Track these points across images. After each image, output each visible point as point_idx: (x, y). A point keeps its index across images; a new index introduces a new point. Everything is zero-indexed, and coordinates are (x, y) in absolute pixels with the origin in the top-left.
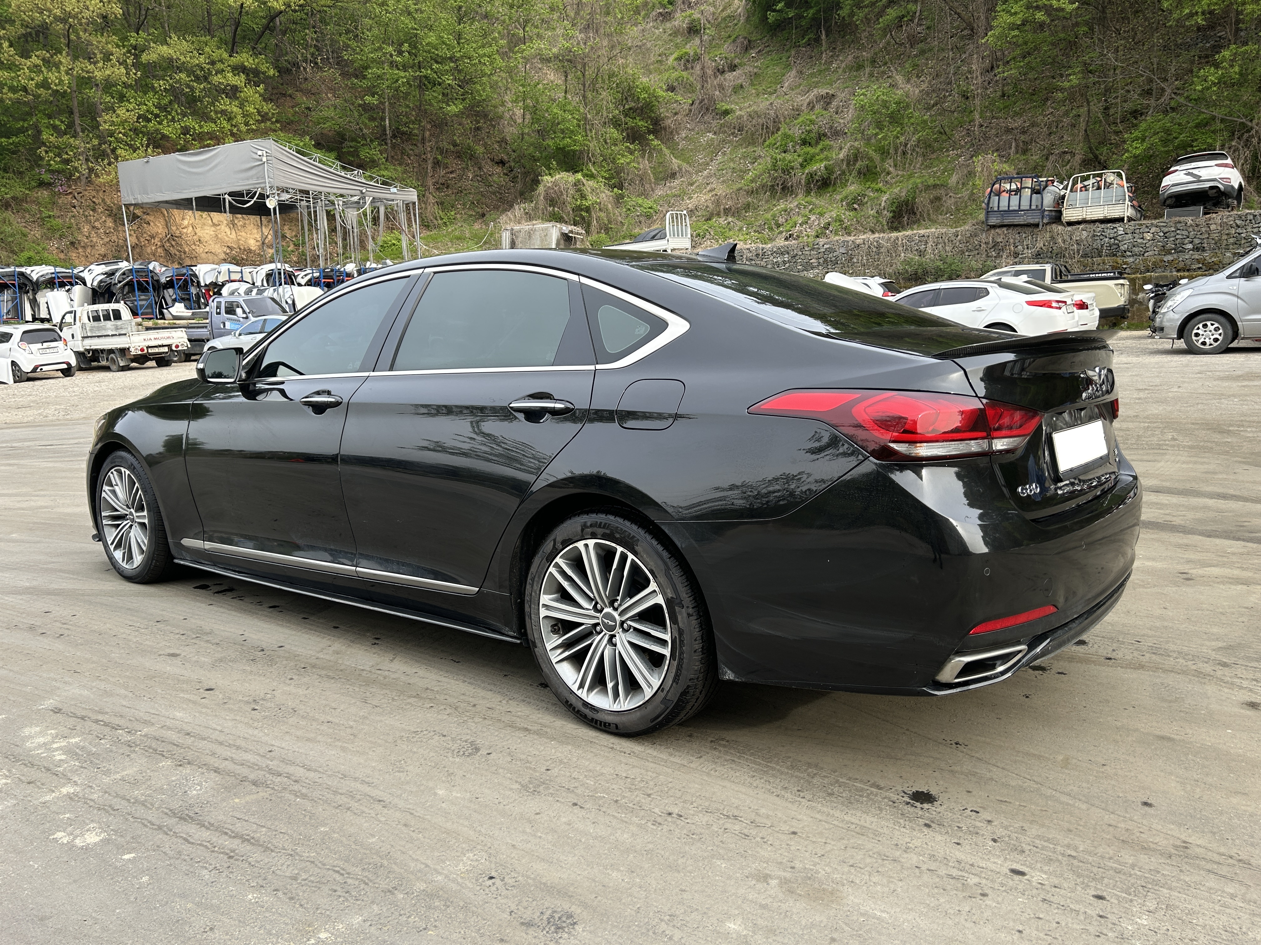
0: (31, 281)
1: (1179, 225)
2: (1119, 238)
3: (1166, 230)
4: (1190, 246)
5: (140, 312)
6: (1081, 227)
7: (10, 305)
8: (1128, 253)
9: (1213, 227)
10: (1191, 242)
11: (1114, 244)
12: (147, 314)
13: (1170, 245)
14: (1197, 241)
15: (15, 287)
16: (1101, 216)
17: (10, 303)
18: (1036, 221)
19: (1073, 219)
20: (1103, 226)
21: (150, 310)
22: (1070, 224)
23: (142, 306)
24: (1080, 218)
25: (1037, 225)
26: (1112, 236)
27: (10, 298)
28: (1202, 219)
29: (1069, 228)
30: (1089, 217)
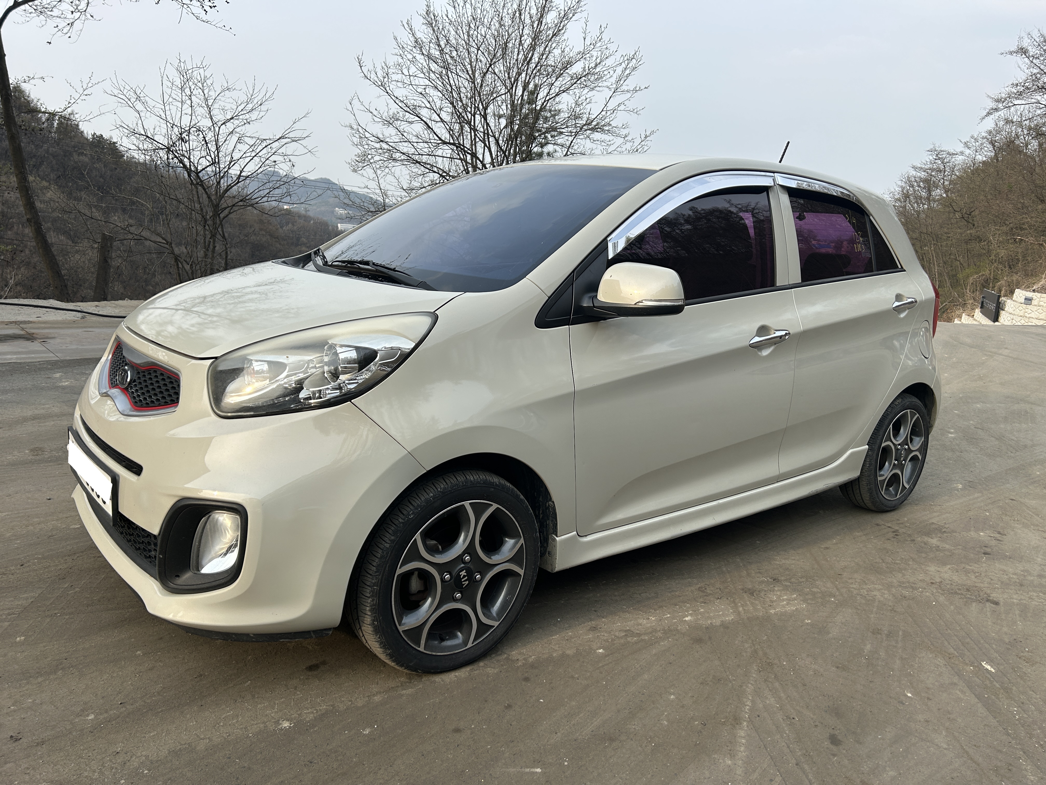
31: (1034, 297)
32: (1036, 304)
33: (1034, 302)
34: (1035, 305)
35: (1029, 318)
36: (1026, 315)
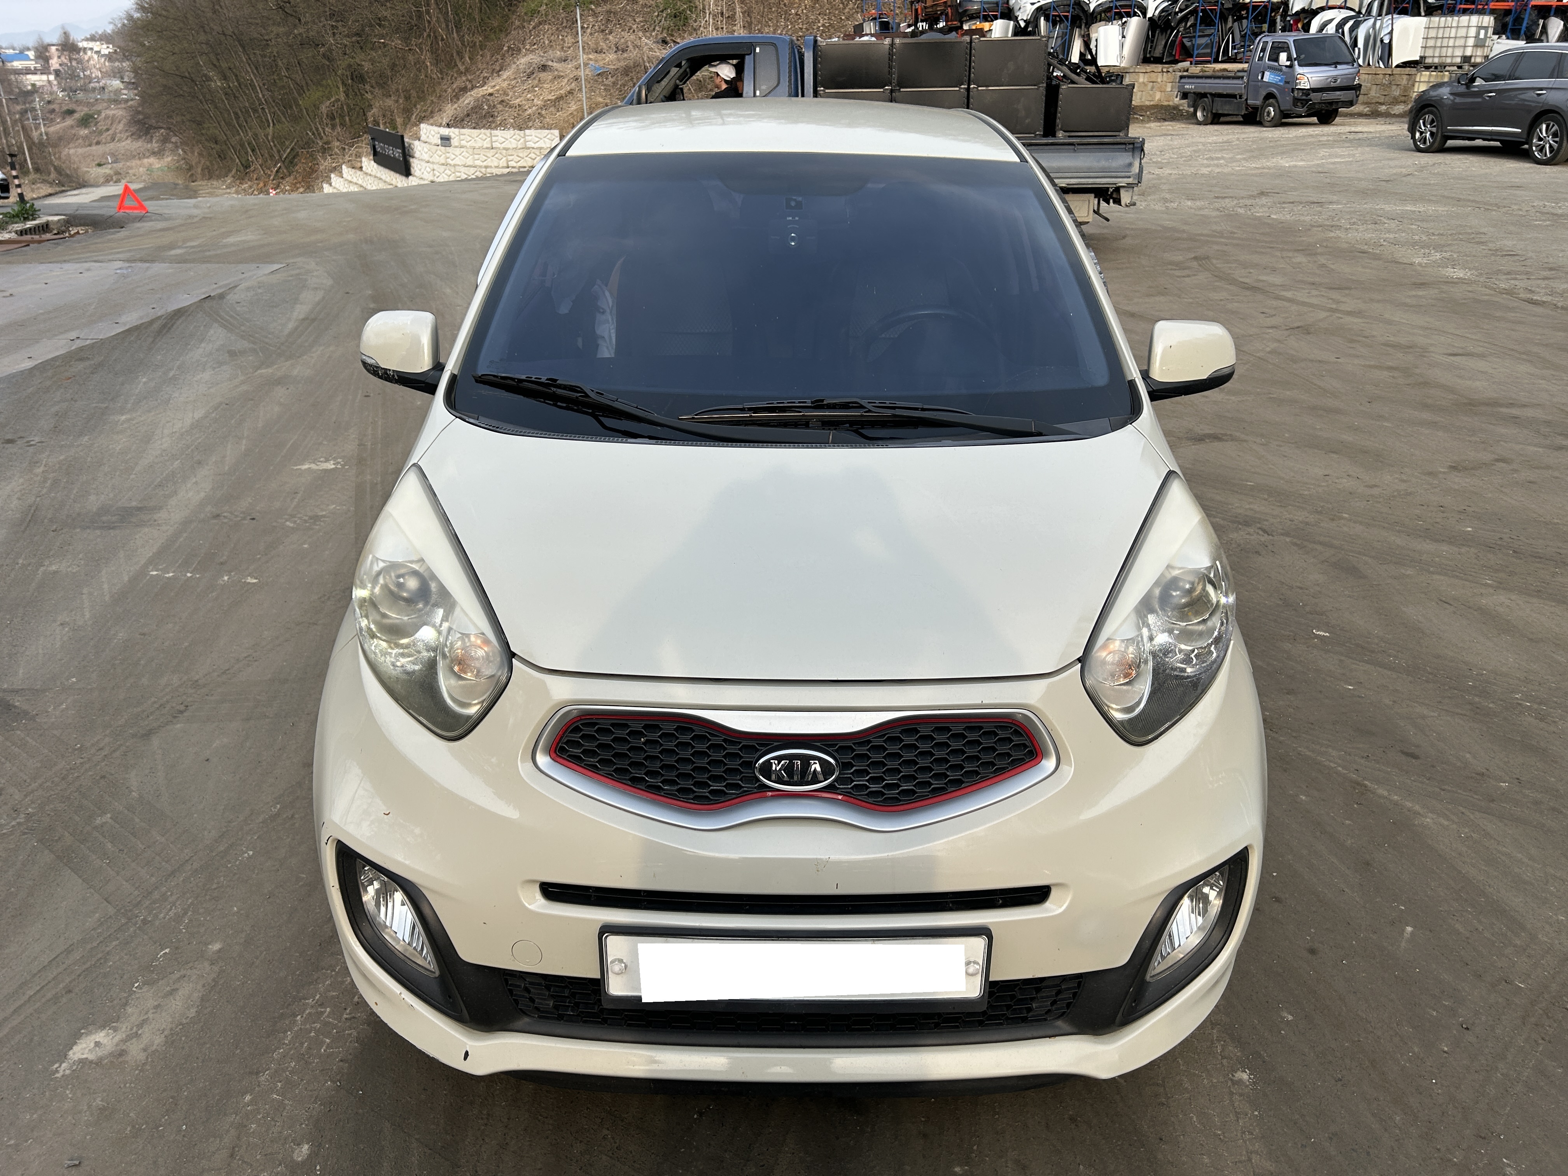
0: (1085, 12)
5: (1196, 52)
7: (1059, 42)
12: (1204, 55)
15: (1067, 21)
17: (1060, 39)
21: (1209, 51)
23: (1199, 46)
27: (1060, 34)
31: (453, 136)
32: (457, 144)
33: (454, 142)
34: (456, 147)
35: (455, 165)
36: (449, 161)
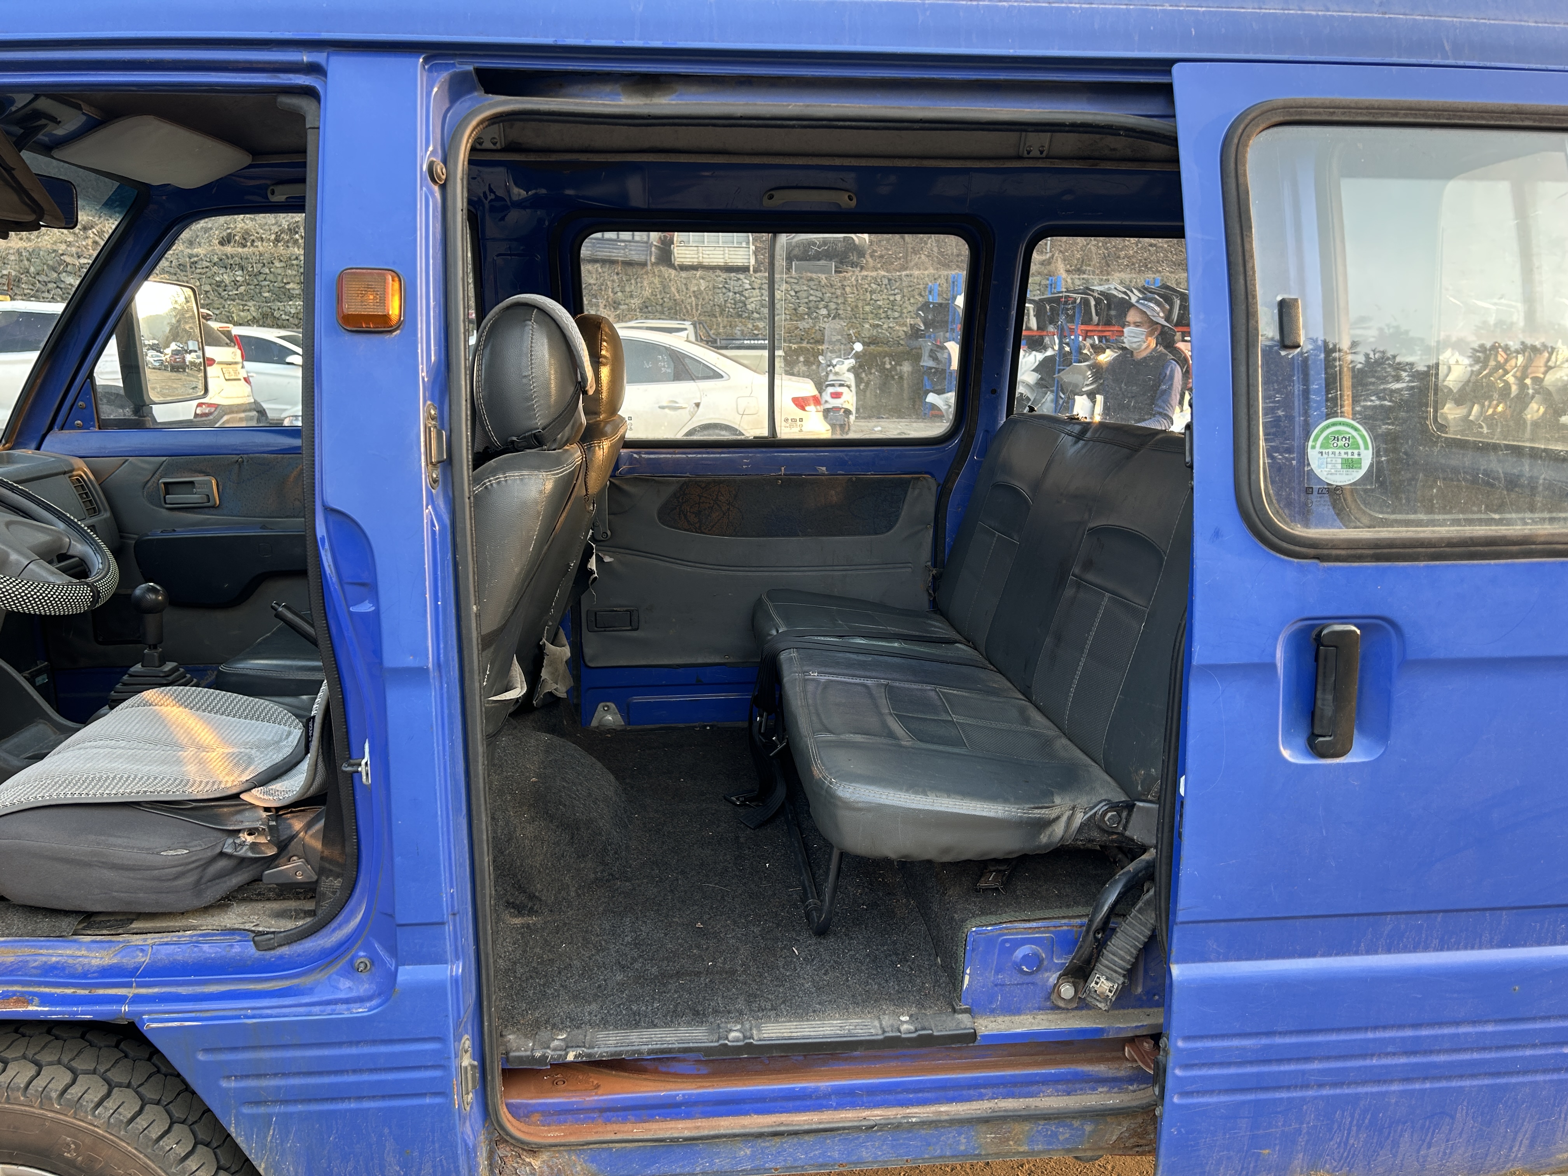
1: (812, 283)
2: (746, 294)
3: (797, 288)
4: (824, 312)
6: (699, 273)
8: (756, 315)
9: (848, 289)
10: (826, 307)
11: (741, 301)
13: (803, 309)
14: (832, 306)
16: (721, 262)
18: (642, 258)
19: (687, 262)
20: (725, 275)
22: (683, 268)
24: (695, 261)
25: (644, 265)
26: (737, 289)
28: (835, 278)
29: (684, 274)
30: (706, 262)
